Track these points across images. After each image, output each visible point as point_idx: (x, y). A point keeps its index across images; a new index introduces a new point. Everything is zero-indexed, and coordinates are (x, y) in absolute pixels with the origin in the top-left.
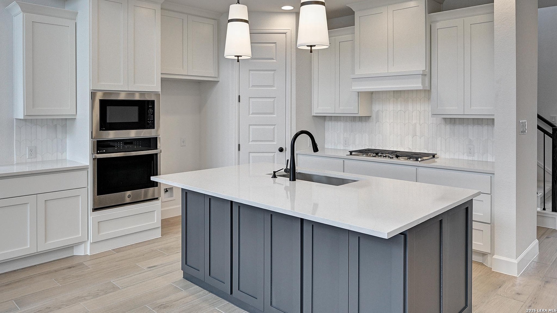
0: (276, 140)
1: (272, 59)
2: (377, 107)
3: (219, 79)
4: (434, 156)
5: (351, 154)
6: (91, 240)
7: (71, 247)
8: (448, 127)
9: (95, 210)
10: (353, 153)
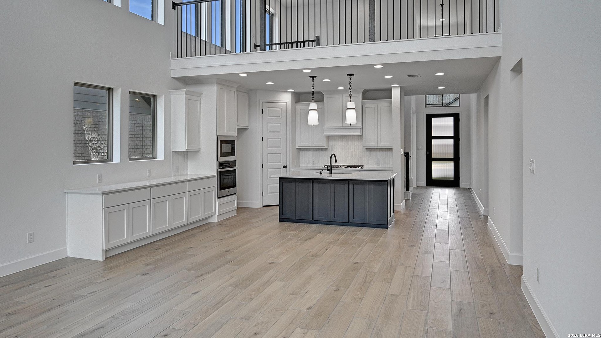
0: (281, 162)
1: (280, 117)
2: (331, 143)
3: (249, 128)
4: (362, 167)
5: (324, 167)
6: (217, 213)
7: (207, 218)
8: (368, 153)
9: (218, 198)
10: (325, 167)
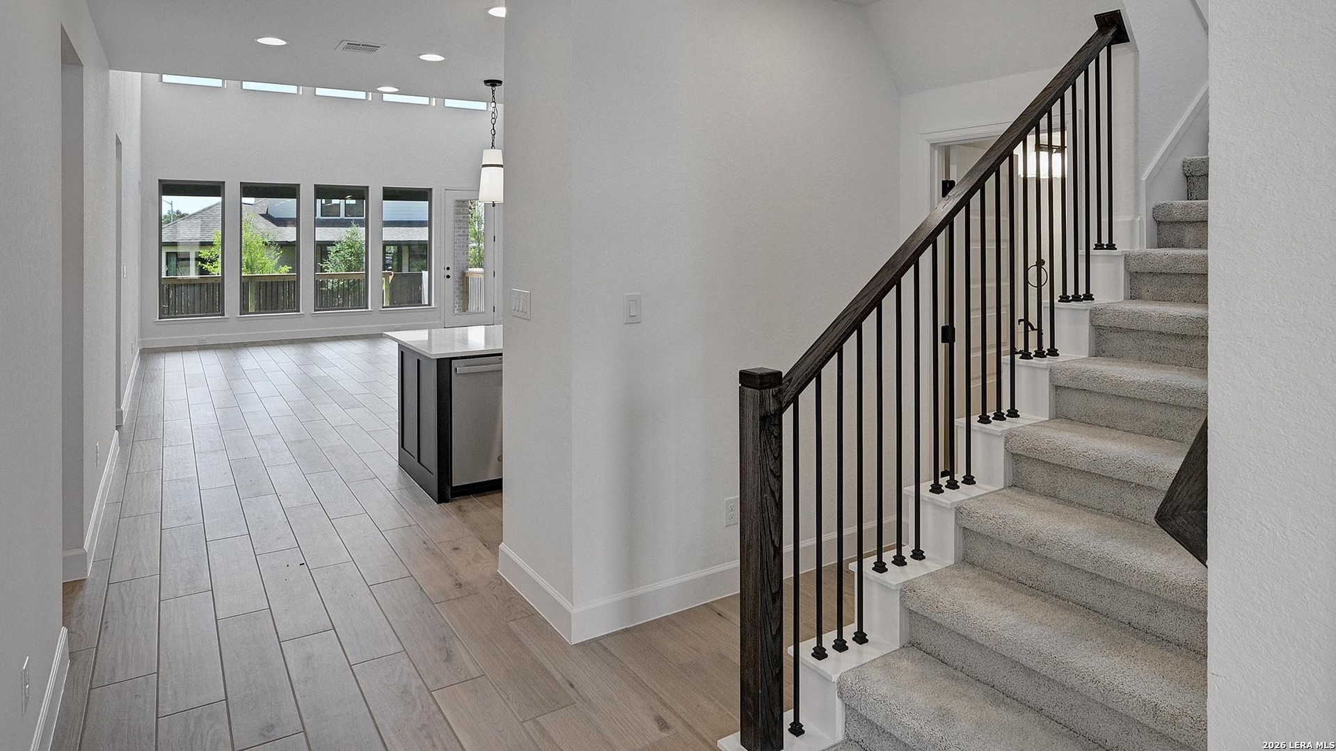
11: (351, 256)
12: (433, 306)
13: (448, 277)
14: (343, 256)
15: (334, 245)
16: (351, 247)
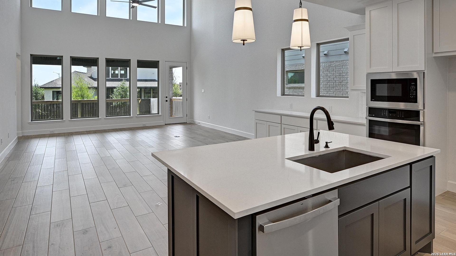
11: (123, 92)
12: (160, 114)
13: (167, 101)
14: (120, 92)
15: (116, 88)
16: (122, 89)
